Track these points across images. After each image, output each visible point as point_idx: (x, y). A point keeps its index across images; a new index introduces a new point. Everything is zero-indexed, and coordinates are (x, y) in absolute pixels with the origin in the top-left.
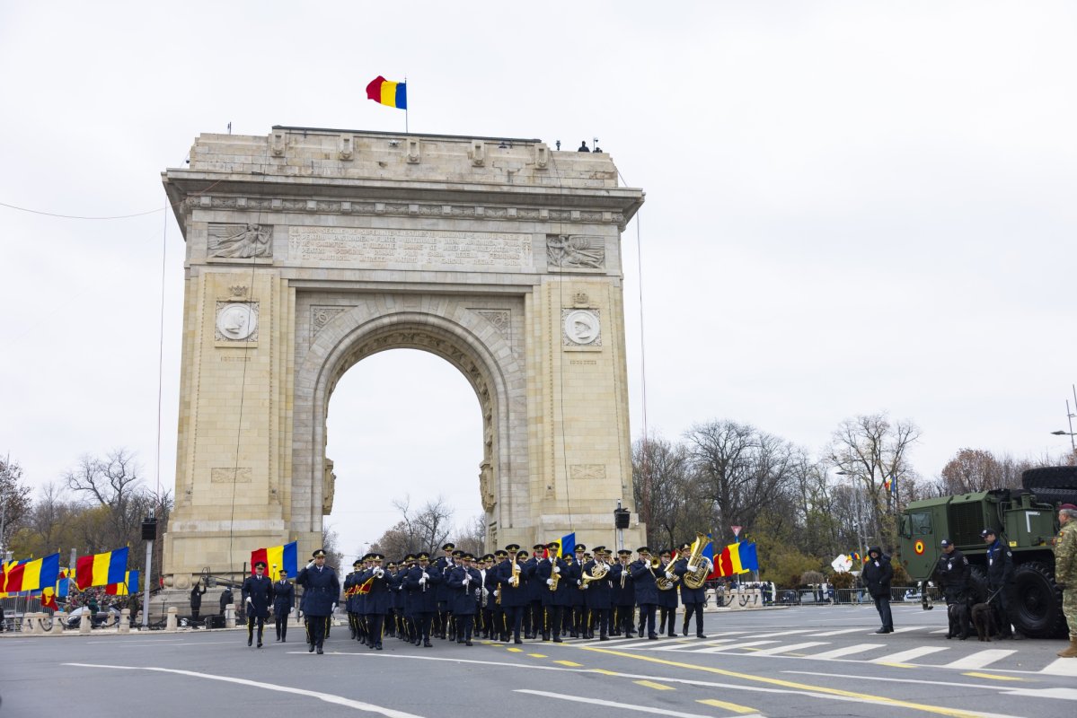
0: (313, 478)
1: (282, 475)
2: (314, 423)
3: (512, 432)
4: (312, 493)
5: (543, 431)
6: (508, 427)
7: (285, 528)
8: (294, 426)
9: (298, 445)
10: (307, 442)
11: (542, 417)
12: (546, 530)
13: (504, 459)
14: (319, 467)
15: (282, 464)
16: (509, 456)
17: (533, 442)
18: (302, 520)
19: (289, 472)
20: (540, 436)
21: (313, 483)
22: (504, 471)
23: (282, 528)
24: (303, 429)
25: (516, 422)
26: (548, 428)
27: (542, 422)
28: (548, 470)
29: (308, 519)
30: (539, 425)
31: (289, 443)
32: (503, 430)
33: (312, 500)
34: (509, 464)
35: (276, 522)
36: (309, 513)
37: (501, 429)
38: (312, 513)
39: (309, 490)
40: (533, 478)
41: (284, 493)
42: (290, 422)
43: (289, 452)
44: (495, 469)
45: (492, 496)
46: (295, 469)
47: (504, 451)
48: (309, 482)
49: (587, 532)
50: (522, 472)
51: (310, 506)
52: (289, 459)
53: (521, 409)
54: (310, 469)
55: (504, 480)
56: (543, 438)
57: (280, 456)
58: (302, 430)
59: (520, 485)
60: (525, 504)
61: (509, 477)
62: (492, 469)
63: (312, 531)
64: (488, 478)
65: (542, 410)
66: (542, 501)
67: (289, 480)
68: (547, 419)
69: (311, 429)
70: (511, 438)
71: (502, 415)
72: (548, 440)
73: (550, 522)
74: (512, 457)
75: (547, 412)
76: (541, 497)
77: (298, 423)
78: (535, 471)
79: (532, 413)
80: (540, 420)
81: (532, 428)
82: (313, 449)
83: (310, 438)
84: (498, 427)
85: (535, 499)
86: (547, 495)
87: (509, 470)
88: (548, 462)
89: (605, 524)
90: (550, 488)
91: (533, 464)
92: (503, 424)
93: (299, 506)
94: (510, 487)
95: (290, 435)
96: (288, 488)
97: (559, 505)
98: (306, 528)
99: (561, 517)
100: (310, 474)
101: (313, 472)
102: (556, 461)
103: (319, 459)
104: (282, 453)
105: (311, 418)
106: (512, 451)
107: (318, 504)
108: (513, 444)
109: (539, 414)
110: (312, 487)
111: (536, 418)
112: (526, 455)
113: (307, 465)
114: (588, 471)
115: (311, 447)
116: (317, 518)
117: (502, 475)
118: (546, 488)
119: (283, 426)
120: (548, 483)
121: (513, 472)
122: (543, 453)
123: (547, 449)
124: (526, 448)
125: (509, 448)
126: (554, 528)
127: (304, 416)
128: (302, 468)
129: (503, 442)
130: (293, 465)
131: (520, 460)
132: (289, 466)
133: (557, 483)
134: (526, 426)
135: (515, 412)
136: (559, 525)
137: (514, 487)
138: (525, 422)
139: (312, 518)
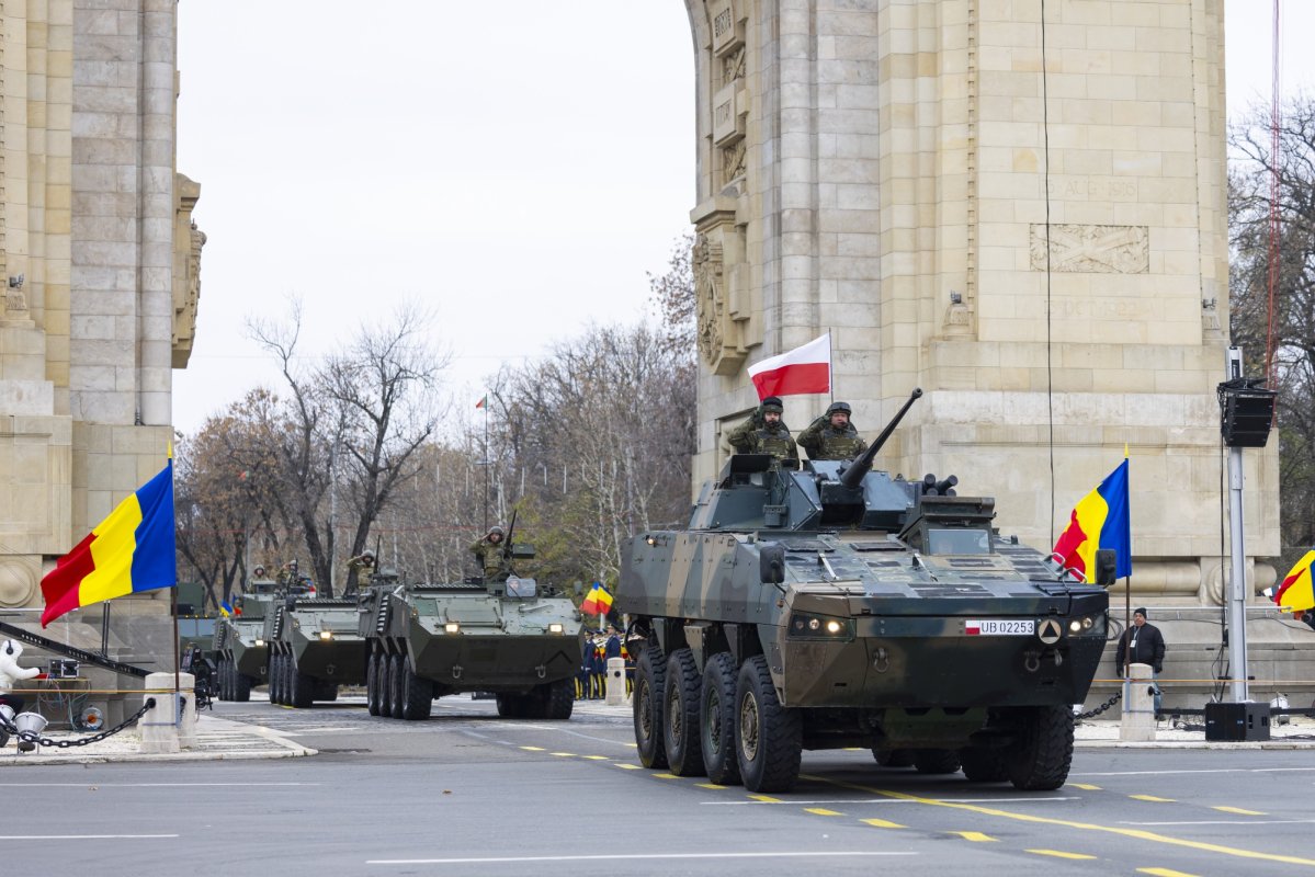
0: (142, 240)
1: (40, 226)
2: (144, 48)
3: (824, 103)
4: (140, 290)
5: (937, 103)
6: (813, 86)
7: (57, 410)
8: (80, 59)
9: (88, 125)
10: (119, 114)
11: (934, 55)
12: (944, 443)
13: (795, 196)
14: (163, 202)
15: (41, 187)
16: (814, 185)
17: (899, 140)
18: (104, 382)
19: (62, 219)
20: (925, 118)
21: (141, 255)
22: (797, 238)
23: (47, 410)
24: (105, 67)
25: (840, 70)
26: (954, 91)
27: (934, 72)
28: (951, 237)
29: (128, 381)
30: (924, 82)
31: (63, 117)
32: (793, 96)
33: (141, 318)
34: (814, 213)
35: (27, 386)
36: (131, 358)
37: (786, 91)
38: (140, 362)
39: (129, 283)
40: (899, 264)
41: (47, 288)
42: (64, 42)
43: (63, 146)
44: (759, 231)
45: (743, 322)
46: (80, 208)
47: (795, 169)
48: (129, 254)
49: (1084, 454)
50: (855, 242)
51: (131, 334)
52: (62, 172)
53: (860, 24)
54: (132, 207)
55: (797, 266)
56: (937, 127)
57: (32, 159)
58: (103, 71)
59: (848, 287)
60: (862, 353)
61: (815, 257)
62: (744, 226)
63: (139, 421)
64: (730, 255)
65: (936, 29)
66: (930, 344)
67: (62, 247)
68: (951, 64)
69: (135, 68)
70: (822, 122)
71: (793, 43)
72: (953, 135)
73: (965, 415)
74: (825, 191)
75: (952, 37)
76: (925, 328)
77: (92, 48)
78: (903, 240)
79: (897, 40)
80: (926, 63)
81: (898, 90)
82: (142, 140)
83: (131, 101)
84: (777, 85)
85: (905, 335)
86: (948, 325)
87: (814, 233)
88: (952, 211)
89: (1144, 430)
90: (957, 301)
91: (901, 216)
92: (794, 76)
93: (94, 334)
94: (814, 293)
95: (63, 90)
96: (61, 272)
97: (988, 358)
98: (123, 413)
99: (995, 398)
100: (133, 224)
101: (141, 219)
102: (983, 208)
103: (159, 175)
104: (39, 148)
105: (134, 30)
106: (823, 168)
107: (161, 330)
108: (827, 143)
109: (925, 45)
110: (140, 270)
111: (914, 56)
112: (875, 184)
113: (119, 194)
114: (1089, 247)
115: (133, 133)
116: (154, 377)
117: (787, 250)
118: (946, 299)
119: (40, 53)
120: (951, 283)
121: (826, 240)
122: (934, 177)
123: (952, 165)
124: (871, 160)
125: (814, 156)
126: (973, 435)
127: (106, 24)
128: (103, 205)
129: (795, 138)
130: (75, 192)
131: (850, 200)
132: (63, 198)
133: (982, 285)
134: (875, 83)
135: (837, 32)
136: (985, 426)
137: (828, 292)
138: (872, 69)
139: (140, 378)
